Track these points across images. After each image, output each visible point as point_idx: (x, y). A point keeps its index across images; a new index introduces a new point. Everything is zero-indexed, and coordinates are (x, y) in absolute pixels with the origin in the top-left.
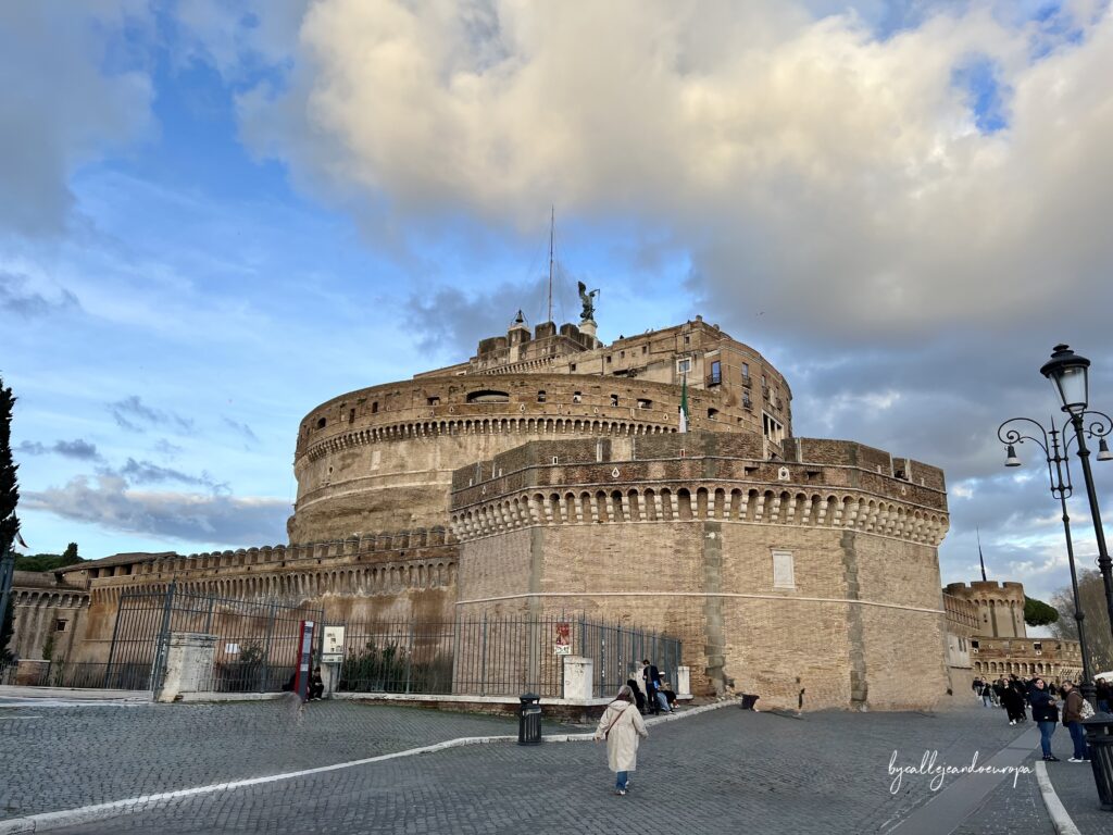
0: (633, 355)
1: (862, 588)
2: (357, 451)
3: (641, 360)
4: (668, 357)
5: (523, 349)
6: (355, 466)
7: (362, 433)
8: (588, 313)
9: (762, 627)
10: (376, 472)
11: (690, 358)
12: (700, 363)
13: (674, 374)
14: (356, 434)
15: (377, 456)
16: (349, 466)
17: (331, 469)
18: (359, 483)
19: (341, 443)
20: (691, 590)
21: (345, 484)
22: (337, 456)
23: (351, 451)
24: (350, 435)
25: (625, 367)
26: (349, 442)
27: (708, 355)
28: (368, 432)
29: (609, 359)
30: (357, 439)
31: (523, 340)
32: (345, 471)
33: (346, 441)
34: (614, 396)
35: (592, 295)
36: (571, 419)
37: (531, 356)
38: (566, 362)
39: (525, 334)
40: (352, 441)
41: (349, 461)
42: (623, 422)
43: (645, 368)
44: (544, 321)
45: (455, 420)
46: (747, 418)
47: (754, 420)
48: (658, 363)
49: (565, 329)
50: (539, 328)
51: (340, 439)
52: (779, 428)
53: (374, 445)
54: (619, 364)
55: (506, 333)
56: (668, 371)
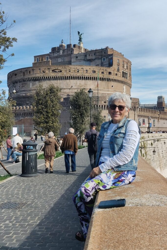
0: (92, 55)
2: (26, 83)
3: (94, 57)
4: (100, 57)
5: (63, 51)
6: (26, 86)
7: (27, 79)
8: (80, 40)
10: (31, 88)
11: (105, 58)
12: (108, 59)
14: (25, 79)
15: (31, 84)
16: (24, 86)
17: (19, 87)
18: (27, 90)
19: (22, 80)
21: (24, 90)
22: (21, 83)
23: (24, 83)
24: (24, 79)
25: (90, 59)
26: (24, 81)
27: (110, 57)
29: (86, 56)
30: (26, 80)
32: (23, 87)
33: (23, 80)
35: (81, 34)
36: (77, 76)
38: (75, 56)
39: (64, 47)
40: (24, 80)
41: (24, 85)
42: (88, 76)
43: (95, 59)
44: (69, 43)
45: (50, 77)
46: (118, 73)
47: (120, 73)
48: (99, 59)
49: (74, 46)
50: (67, 45)
51: (21, 79)
52: (127, 74)
53: (30, 82)
54: (88, 58)
55: (59, 46)
56: (100, 61)
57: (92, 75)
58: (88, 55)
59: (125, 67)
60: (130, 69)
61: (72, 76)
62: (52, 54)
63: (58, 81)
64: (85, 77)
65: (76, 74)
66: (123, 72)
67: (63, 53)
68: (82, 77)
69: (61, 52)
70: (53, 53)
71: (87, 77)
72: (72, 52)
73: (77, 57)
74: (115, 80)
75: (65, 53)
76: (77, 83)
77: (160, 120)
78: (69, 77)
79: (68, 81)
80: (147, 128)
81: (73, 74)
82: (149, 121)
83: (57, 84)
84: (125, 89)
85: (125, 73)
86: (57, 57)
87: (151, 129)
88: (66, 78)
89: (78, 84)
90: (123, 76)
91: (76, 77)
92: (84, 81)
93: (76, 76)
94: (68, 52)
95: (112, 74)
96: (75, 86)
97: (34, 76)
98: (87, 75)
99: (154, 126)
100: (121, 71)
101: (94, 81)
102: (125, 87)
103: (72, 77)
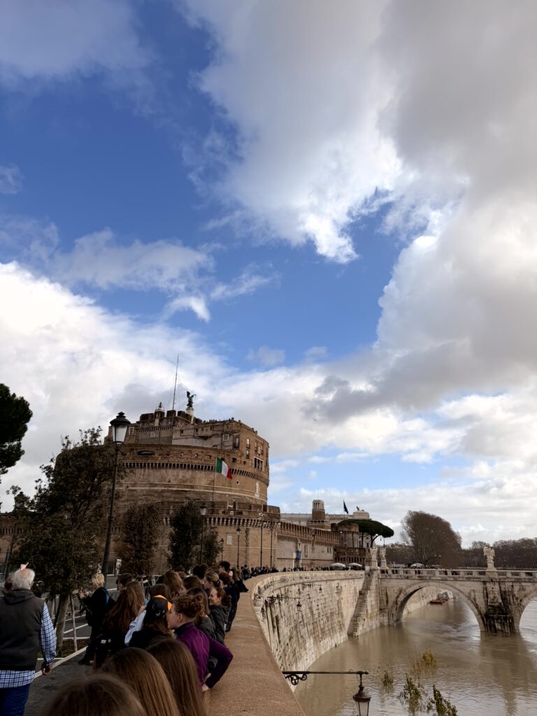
0: (207, 430)
1: (250, 544)
3: (209, 433)
4: (220, 433)
5: (161, 420)
8: (190, 404)
11: (228, 435)
12: (232, 437)
13: (222, 440)
25: (203, 435)
27: (235, 434)
29: (197, 431)
31: (161, 416)
35: (193, 396)
37: (164, 424)
38: (179, 429)
39: (162, 413)
42: (199, 464)
43: (211, 437)
44: (171, 409)
45: (132, 463)
46: (247, 461)
47: (250, 462)
48: (216, 435)
49: (180, 413)
50: (168, 412)
52: (262, 462)
54: (200, 433)
55: (153, 412)
56: (220, 439)
57: (205, 462)
58: (200, 430)
59: (259, 452)
60: (267, 454)
62: (141, 425)
63: (147, 470)
64: (192, 466)
66: (256, 459)
67: (159, 423)
68: (189, 465)
69: (157, 421)
70: (144, 423)
71: (196, 466)
72: (174, 422)
73: (182, 432)
74: (242, 473)
76: (178, 476)
77: (315, 546)
78: (167, 464)
79: (163, 471)
80: (294, 561)
81: (173, 460)
82: (297, 548)
83: (143, 475)
84: (257, 487)
85: (259, 461)
86: (148, 429)
87: (301, 561)
88: (161, 466)
89: (180, 477)
90: (255, 466)
91: (178, 464)
92: (190, 472)
94: (167, 422)
95: (239, 462)
96: (175, 479)
98: (196, 462)
99: (306, 556)
100: (253, 457)
101: (207, 472)
102: (257, 484)
103: (171, 464)
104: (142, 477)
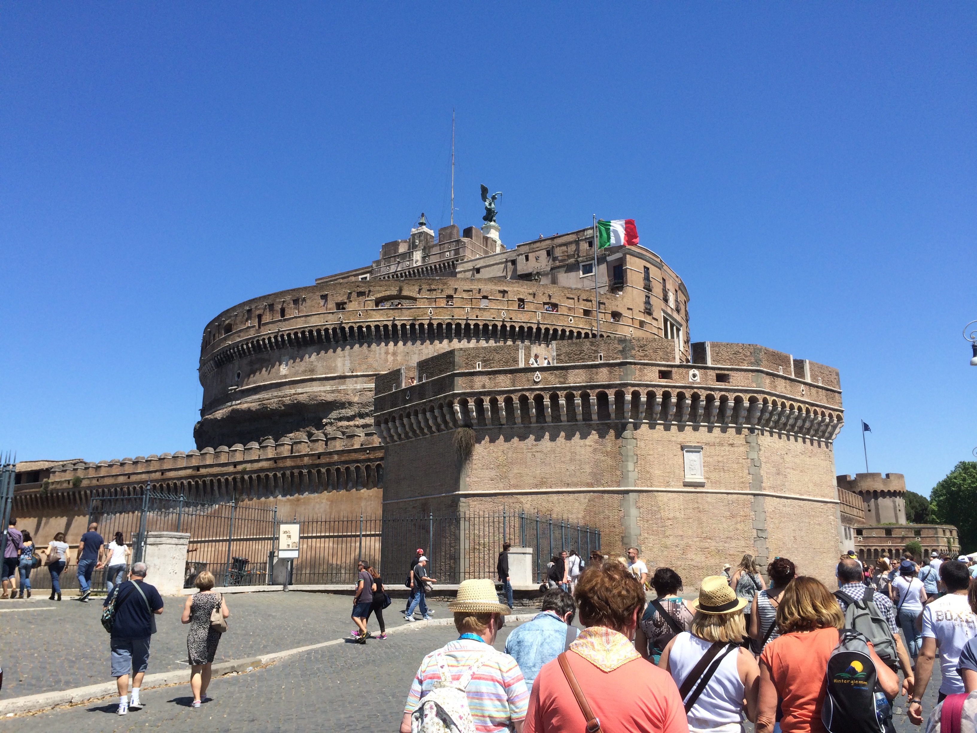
0: (538, 258)
1: (765, 480)
2: (265, 356)
3: (545, 264)
4: (571, 260)
5: (426, 254)
6: (263, 371)
7: (269, 339)
8: (489, 216)
9: (675, 518)
10: (285, 376)
11: (593, 262)
12: (603, 266)
13: (577, 277)
14: (264, 340)
15: (286, 361)
16: (256, 371)
17: (239, 375)
18: (268, 387)
19: (249, 349)
20: (609, 486)
21: (253, 389)
22: (245, 361)
23: (259, 357)
24: (258, 341)
25: (530, 271)
28: (276, 337)
29: (514, 262)
30: (265, 345)
31: (426, 243)
32: (252, 376)
33: (253, 347)
34: (521, 300)
36: (479, 322)
38: (470, 265)
39: (427, 237)
40: (259, 346)
41: (257, 366)
42: (529, 325)
43: (548, 272)
45: (364, 325)
46: (647, 319)
47: (654, 323)
48: (562, 267)
49: (468, 232)
50: (440, 232)
51: (247, 344)
52: (678, 329)
53: (283, 350)
54: (523, 267)
56: (572, 275)
57: (544, 318)
58: (520, 260)
59: (672, 303)
61: (458, 321)
62: (383, 268)
64: (513, 328)
65: (478, 312)
66: (666, 320)
67: (424, 258)
68: (504, 327)
69: (418, 256)
70: (388, 261)
71: (521, 328)
72: (457, 252)
73: (477, 271)
75: (433, 260)
78: (449, 325)
81: (462, 315)
83: (394, 354)
85: (672, 325)
86: (401, 276)
88: (435, 332)
91: (476, 325)
92: (509, 343)
93: (474, 322)
94: (442, 254)
95: (626, 321)
97: (300, 324)
98: (521, 319)
100: (659, 314)
103: (458, 325)
104: (390, 358)
